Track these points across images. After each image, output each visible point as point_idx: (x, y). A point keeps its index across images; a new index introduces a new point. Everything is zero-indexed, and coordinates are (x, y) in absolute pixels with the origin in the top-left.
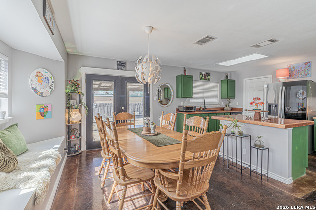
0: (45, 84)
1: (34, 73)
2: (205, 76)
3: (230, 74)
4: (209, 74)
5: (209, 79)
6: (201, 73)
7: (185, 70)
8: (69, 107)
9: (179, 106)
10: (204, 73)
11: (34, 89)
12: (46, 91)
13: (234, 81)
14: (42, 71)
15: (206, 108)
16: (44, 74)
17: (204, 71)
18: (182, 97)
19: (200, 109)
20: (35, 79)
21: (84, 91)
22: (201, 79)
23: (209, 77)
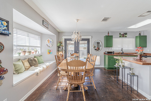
0: (50, 43)
1: (47, 40)
2: (123, 35)
3: (144, 32)
4: (126, 34)
5: (126, 37)
6: (120, 34)
7: (108, 33)
8: (58, 51)
9: (105, 51)
10: (122, 33)
11: (47, 45)
12: (50, 45)
13: (146, 36)
14: (49, 39)
15: (123, 53)
16: (50, 40)
17: (122, 32)
18: (106, 47)
19: (119, 53)
20: (47, 42)
21: (64, 45)
22: (120, 37)
23: (126, 35)
